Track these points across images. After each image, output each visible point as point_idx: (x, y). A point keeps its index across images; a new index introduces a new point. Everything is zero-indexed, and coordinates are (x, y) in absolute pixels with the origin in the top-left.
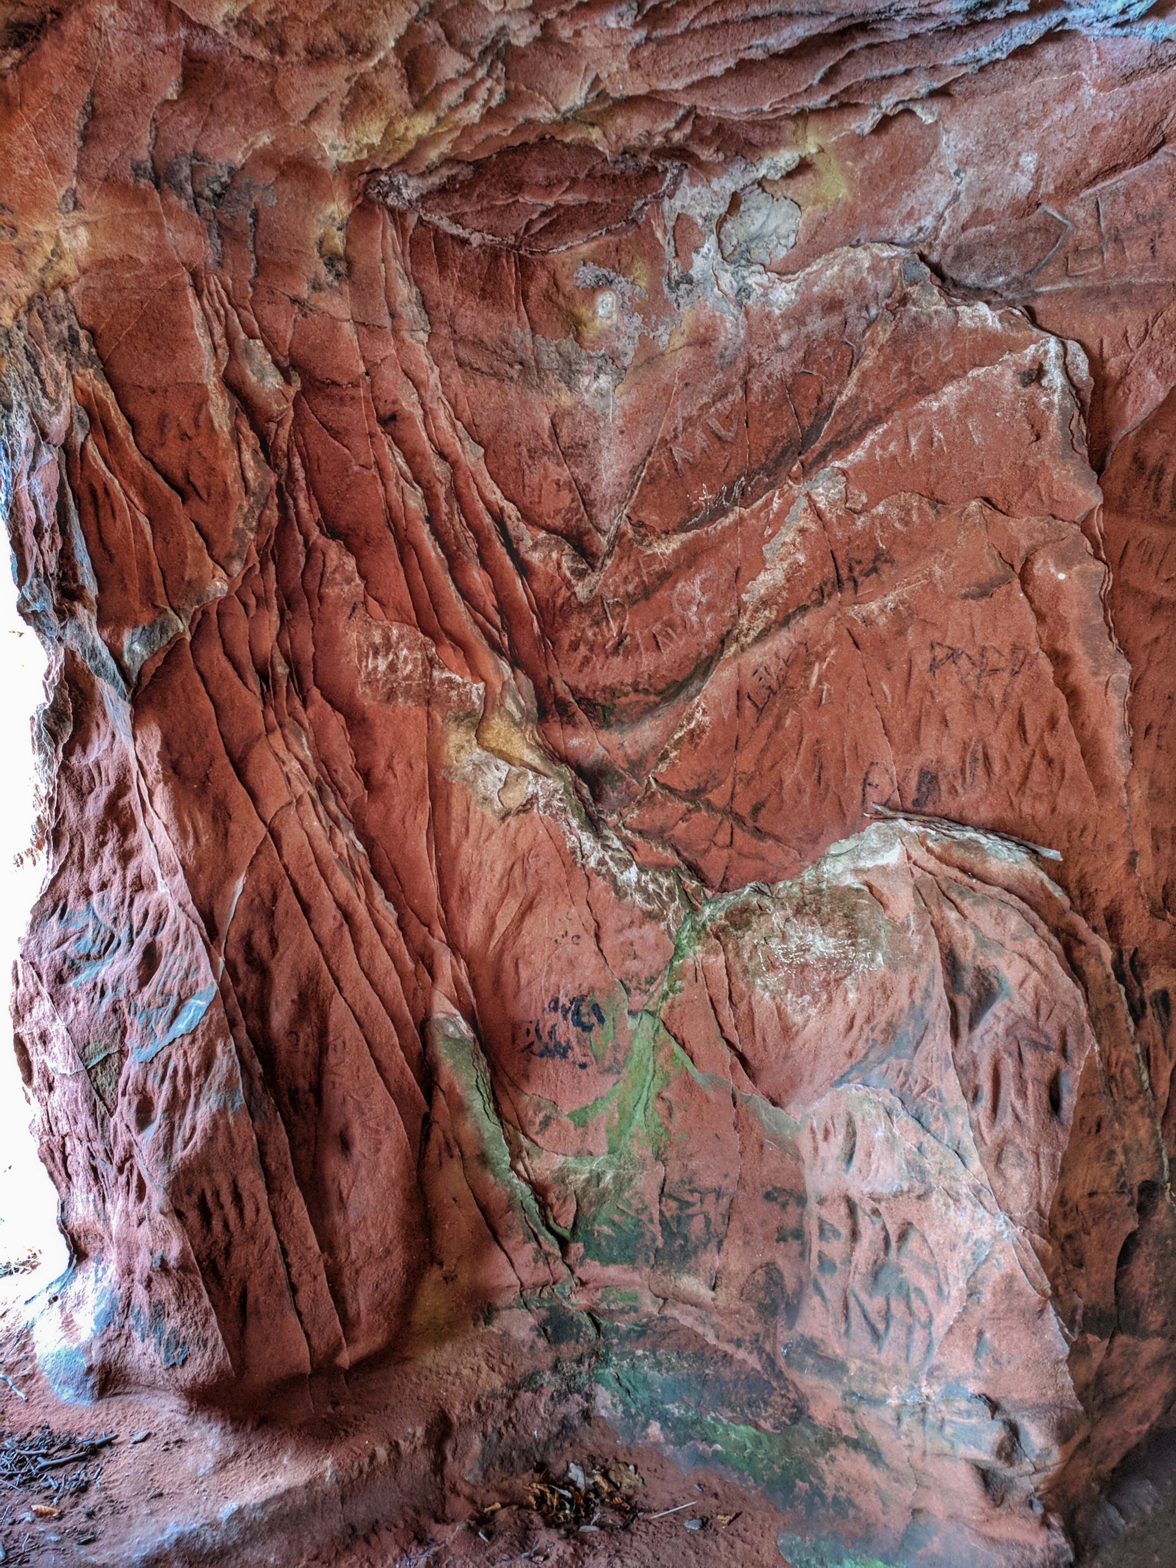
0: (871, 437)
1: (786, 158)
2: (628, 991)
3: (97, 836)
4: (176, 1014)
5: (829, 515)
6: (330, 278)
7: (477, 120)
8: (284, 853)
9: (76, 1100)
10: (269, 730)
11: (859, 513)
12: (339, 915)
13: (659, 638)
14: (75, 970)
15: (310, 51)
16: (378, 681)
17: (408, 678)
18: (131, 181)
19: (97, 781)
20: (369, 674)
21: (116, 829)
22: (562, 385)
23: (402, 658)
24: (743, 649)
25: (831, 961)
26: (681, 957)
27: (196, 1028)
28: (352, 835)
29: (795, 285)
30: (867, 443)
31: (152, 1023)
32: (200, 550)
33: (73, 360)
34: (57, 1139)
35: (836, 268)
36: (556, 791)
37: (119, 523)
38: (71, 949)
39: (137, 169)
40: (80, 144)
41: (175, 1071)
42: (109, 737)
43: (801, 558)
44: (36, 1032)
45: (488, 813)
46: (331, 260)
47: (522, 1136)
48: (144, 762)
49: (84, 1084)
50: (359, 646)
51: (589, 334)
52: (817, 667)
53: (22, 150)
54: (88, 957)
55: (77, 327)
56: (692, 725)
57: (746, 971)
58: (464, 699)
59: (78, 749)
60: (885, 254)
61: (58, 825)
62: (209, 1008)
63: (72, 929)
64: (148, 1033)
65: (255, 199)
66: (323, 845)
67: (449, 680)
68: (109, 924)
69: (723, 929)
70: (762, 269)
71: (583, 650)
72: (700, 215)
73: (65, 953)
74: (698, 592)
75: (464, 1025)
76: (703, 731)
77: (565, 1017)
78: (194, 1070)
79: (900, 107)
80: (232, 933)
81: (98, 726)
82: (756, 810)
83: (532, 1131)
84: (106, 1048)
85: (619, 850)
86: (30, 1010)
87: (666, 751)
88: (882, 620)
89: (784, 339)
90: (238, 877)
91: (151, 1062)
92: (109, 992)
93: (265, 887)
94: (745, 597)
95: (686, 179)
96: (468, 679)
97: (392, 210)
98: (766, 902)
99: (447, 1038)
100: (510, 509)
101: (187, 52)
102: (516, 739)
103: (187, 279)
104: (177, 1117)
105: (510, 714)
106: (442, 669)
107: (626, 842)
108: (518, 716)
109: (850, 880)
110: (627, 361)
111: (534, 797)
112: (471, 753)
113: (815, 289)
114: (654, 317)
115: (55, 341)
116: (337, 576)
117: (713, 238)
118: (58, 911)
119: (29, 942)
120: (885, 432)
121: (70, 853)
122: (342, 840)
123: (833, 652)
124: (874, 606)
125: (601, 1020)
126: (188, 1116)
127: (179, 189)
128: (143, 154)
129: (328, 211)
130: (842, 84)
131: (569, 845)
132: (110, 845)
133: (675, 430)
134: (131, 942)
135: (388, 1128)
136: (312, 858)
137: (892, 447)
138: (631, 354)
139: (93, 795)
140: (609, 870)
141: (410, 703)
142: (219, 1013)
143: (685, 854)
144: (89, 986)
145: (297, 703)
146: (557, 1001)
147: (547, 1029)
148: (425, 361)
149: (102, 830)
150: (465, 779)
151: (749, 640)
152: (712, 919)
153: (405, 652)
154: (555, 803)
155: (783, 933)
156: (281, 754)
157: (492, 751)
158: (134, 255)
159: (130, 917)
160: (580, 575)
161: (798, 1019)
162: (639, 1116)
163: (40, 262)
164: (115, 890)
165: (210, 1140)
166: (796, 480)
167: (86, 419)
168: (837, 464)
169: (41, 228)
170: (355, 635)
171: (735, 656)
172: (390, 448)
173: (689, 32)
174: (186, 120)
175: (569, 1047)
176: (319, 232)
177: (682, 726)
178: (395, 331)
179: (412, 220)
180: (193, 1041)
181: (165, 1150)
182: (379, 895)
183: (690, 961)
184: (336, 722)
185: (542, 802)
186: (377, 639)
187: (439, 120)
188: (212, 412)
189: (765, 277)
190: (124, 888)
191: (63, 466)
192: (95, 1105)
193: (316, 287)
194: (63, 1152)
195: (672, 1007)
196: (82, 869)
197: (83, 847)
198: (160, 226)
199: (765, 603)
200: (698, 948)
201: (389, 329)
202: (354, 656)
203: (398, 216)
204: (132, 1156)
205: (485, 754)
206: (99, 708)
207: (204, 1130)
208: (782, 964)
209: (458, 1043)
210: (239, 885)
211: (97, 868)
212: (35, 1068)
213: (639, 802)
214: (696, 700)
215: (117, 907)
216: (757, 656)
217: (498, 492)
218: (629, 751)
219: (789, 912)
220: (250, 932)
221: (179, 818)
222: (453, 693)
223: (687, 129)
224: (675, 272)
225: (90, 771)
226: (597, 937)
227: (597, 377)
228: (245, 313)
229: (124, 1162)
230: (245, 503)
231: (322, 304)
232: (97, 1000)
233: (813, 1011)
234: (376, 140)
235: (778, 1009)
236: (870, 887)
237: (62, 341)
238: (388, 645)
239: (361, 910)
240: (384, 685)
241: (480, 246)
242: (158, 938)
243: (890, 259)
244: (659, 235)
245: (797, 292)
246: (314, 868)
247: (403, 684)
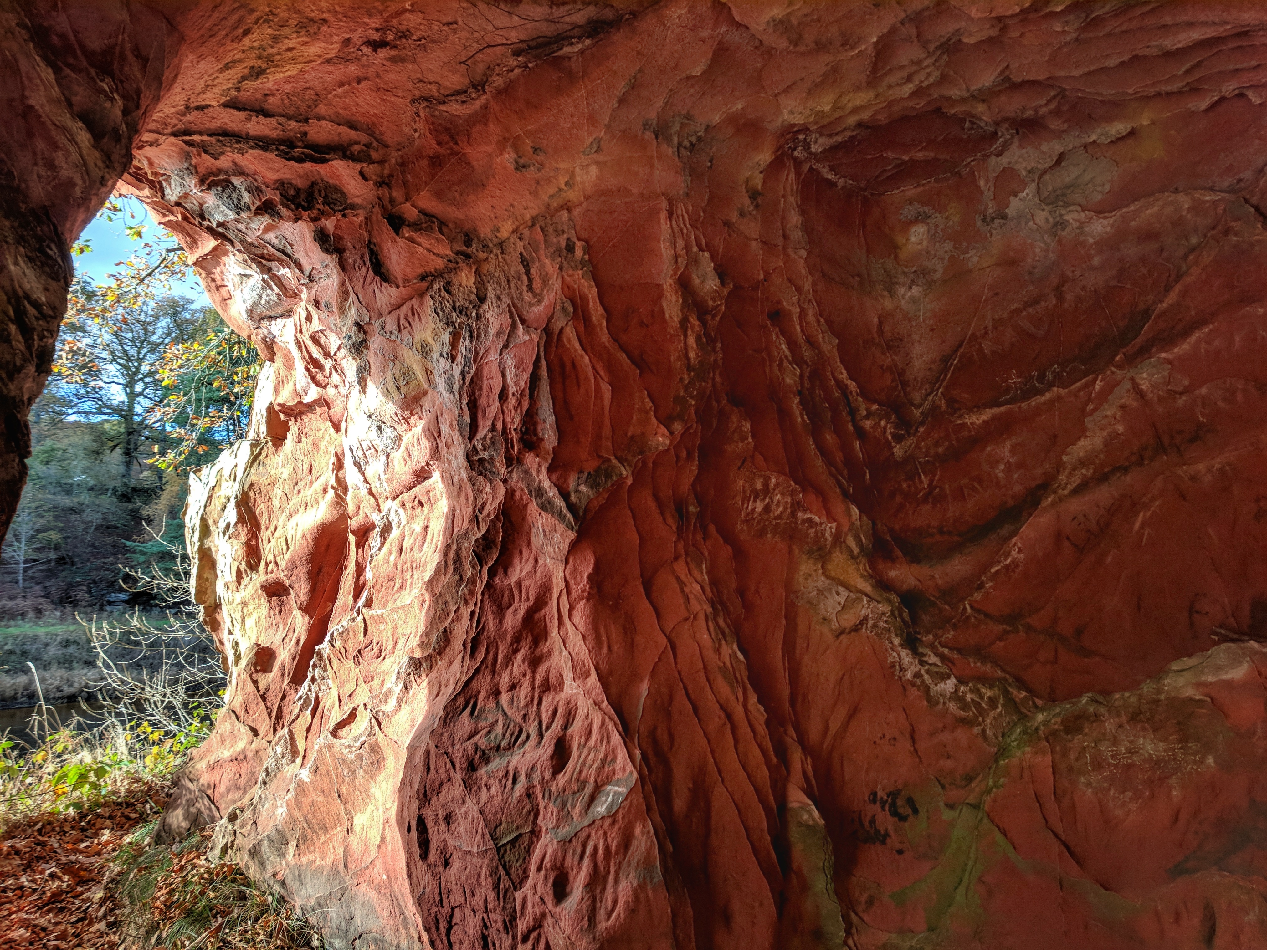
0: (1197, 335)
1: (1119, 128)
2: (943, 787)
3: (512, 644)
4: (592, 799)
5: (1150, 395)
6: (751, 208)
7: (906, 96)
8: (679, 660)
9: (479, 875)
10: (676, 558)
11: (1182, 393)
12: (723, 715)
13: (966, 491)
14: (486, 759)
15: (817, 43)
16: (754, 519)
17: (779, 517)
18: (640, 133)
19: (517, 598)
20: (748, 514)
21: (530, 638)
22: (886, 293)
23: (775, 501)
24: (1060, 500)
25: (1157, 762)
26: (1007, 757)
27: (617, 811)
28: (735, 646)
29: (1111, 221)
30: (1193, 339)
31: (569, 806)
32: (647, 413)
33: (565, 263)
34: (446, 910)
35: (1155, 209)
36: (884, 614)
37: (582, 390)
38: (481, 740)
39: (646, 125)
40: (616, 105)
41: (596, 849)
42: (532, 561)
43: (1120, 428)
44: (441, 813)
45: (826, 630)
46: (754, 195)
47: (852, 914)
48: (572, 582)
49: (492, 860)
50: (744, 492)
51: (903, 255)
52: (1141, 515)
53: (572, 110)
54: (498, 748)
55: (575, 239)
56: (1008, 561)
57: (1070, 769)
58: (820, 536)
59: (501, 571)
60: (1208, 198)
61: (478, 634)
62: (629, 794)
63: (482, 724)
64: (564, 815)
65: (714, 149)
66: (710, 655)
67: (810, 520)
68: (519, 719)
69: (1054, 733)
70: (1079, 209)
71: (899, 499)
72: (1025, 168)
73: (476, 744)
74: (1007, 453)
75: (816, 814)
76: (1017, 566)
77: (883, 809)
78: (613, 849)
79: (1237, 92)
80: (642, 729)
81: (521, 552)
82: (1079, 632)
83: (860, 909)
84: (517, 828)
85: (935, 665)
86: (438, 794)
87: (983, 582)
88: (1208, 478)
89: (1096, 261)
90: (642, 681)
91: (570, 841)
92: (522, 779)
93: (664, 690)
94: (1065, 458)
95: (1016, 143)
96: (824, 519)
97: (795, 159)
98: (1103, 710)
99: (800, 824)
100: (852, 385)
101: (720, 42)
102: (851, 570)
103: (665, 205)
104: (598, 891)
105: (851, 550)
106: (805, 511)
107: (943, 658)
108: (856, 550)
109: (1189, 692)
110: (937, 276)
111: (866, 618)
112: (816, 581)
113: (1133, 224)
114: (965, 244)
115: (552, 250)
116: (736, 435)
117: (1033, 186)
118: (469, 708)
119: (442, 734)
120: (1210, 331)
121: (485, 658)
122: (726, 651)
123: (1157, 503)
124: (1201, 467)
125: (916, 811)
126: (609, 890)
127: (669, 140)
128: (652, 115)
129: (757, 159)
130: (1197, 75)
131: (890, 660)
132: (522, 652)
133: (985, 328)
134: (541, 736)
135: (761, 904)
136: (701, 666)
137: (1217, 343)
138: (941, 271)
139: (511, 610)
140: (923, 681)
141: (777, 538)
142: (638, 799)
143: (1009, 669)
144: (501, 774)
145: (699, 537)
146: (875, 794)
147: (869, 818)
148: (803, 272)
149: (517, 639)
150: (809, 602)
151: (1066, 492)
152: (1046, 723)
153: (779, 497)
154: (882, 624)
155: (1115, 737)
156: (683, 577)
157: (833, 579)
158: (629, 187)
159: (538, 714)
160: (898, 439)
161: (1119, 813)
162: (959, 896)
163: (552, 190)
164: (524, 691)
165: (632, 911)
166: (1119, 367)
167: (571, 309)
168: (1163, 355)
169: (562, 166)
170: (741, 482)
171: (1053, 504)
172: (778, 337)
173: (1110, 34)
174: (692, 91)
175: (887, 835)
176: (748, 174)
177: (999, 562)
178: (785, 248)
179: (806, 167)
180: (613, 823)
181: (589, 920)
182: (753, 699)
183: (1015, 761)
184: (726, 551)
185: (871, 623)
186: (759, 486)
187: (877, 95)
188: (665, 305)
189: (1083, 215)
190: (533, 689)
191: (542, 344)
192: (499, 879)
193: (742, 214)
194: (449, 922)
195: (995, 801)
196: (493, 672)
197: (496, 654)
198: (652, 166)
199: (1083, 463)
200: (1028, 749)
201: (780, 248)
202: (739, 499)
203: (798, 163)
204: (541, 926)
205: (828, 582)
206: (525, 538)
207: (626, 903)
208: (1109, 764)
209: (810, 829)
210: (644, 688)
211: (508, 671)
212: (433, 846)
213: (954, 624)
214: (1014, 540)
215: (527, 705)
216: (1075, 506)
217: (845, 372)
218: (940, 582)
219: (1124, 719)
220: (655, 728)
221: (596, 630)
222: (812, 531)
223: (1053, 106)
224: (990, 211)
225: (511, 590)
226: (912, 738)
227: (910, 288)
228: (697, 232)
229: (530, 931)
230: (686, 376)
231: (742, 227)
232: (509, 786)
233: (1134, 806)
234: (827, 108)
235: (1100, 803)
236: (1212, 698)
237: (559, 250)
238: (766, 491)
239: (738, 711)
240: (759, 522)
241: (843, 188)
242: (570, 731)
243: (1214, 202)
244: (982, 183)
245: (1112, 226)
246: (702, 674)
247: (774, 522)
